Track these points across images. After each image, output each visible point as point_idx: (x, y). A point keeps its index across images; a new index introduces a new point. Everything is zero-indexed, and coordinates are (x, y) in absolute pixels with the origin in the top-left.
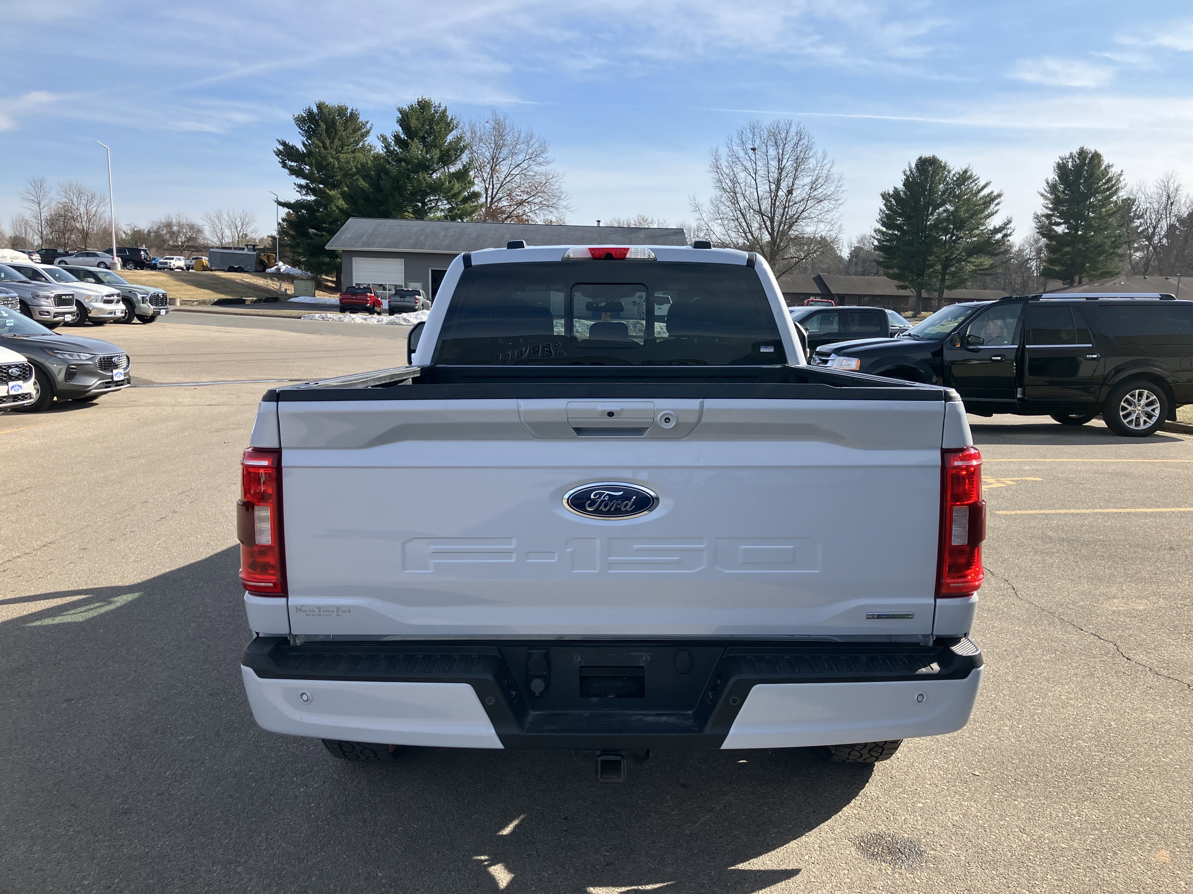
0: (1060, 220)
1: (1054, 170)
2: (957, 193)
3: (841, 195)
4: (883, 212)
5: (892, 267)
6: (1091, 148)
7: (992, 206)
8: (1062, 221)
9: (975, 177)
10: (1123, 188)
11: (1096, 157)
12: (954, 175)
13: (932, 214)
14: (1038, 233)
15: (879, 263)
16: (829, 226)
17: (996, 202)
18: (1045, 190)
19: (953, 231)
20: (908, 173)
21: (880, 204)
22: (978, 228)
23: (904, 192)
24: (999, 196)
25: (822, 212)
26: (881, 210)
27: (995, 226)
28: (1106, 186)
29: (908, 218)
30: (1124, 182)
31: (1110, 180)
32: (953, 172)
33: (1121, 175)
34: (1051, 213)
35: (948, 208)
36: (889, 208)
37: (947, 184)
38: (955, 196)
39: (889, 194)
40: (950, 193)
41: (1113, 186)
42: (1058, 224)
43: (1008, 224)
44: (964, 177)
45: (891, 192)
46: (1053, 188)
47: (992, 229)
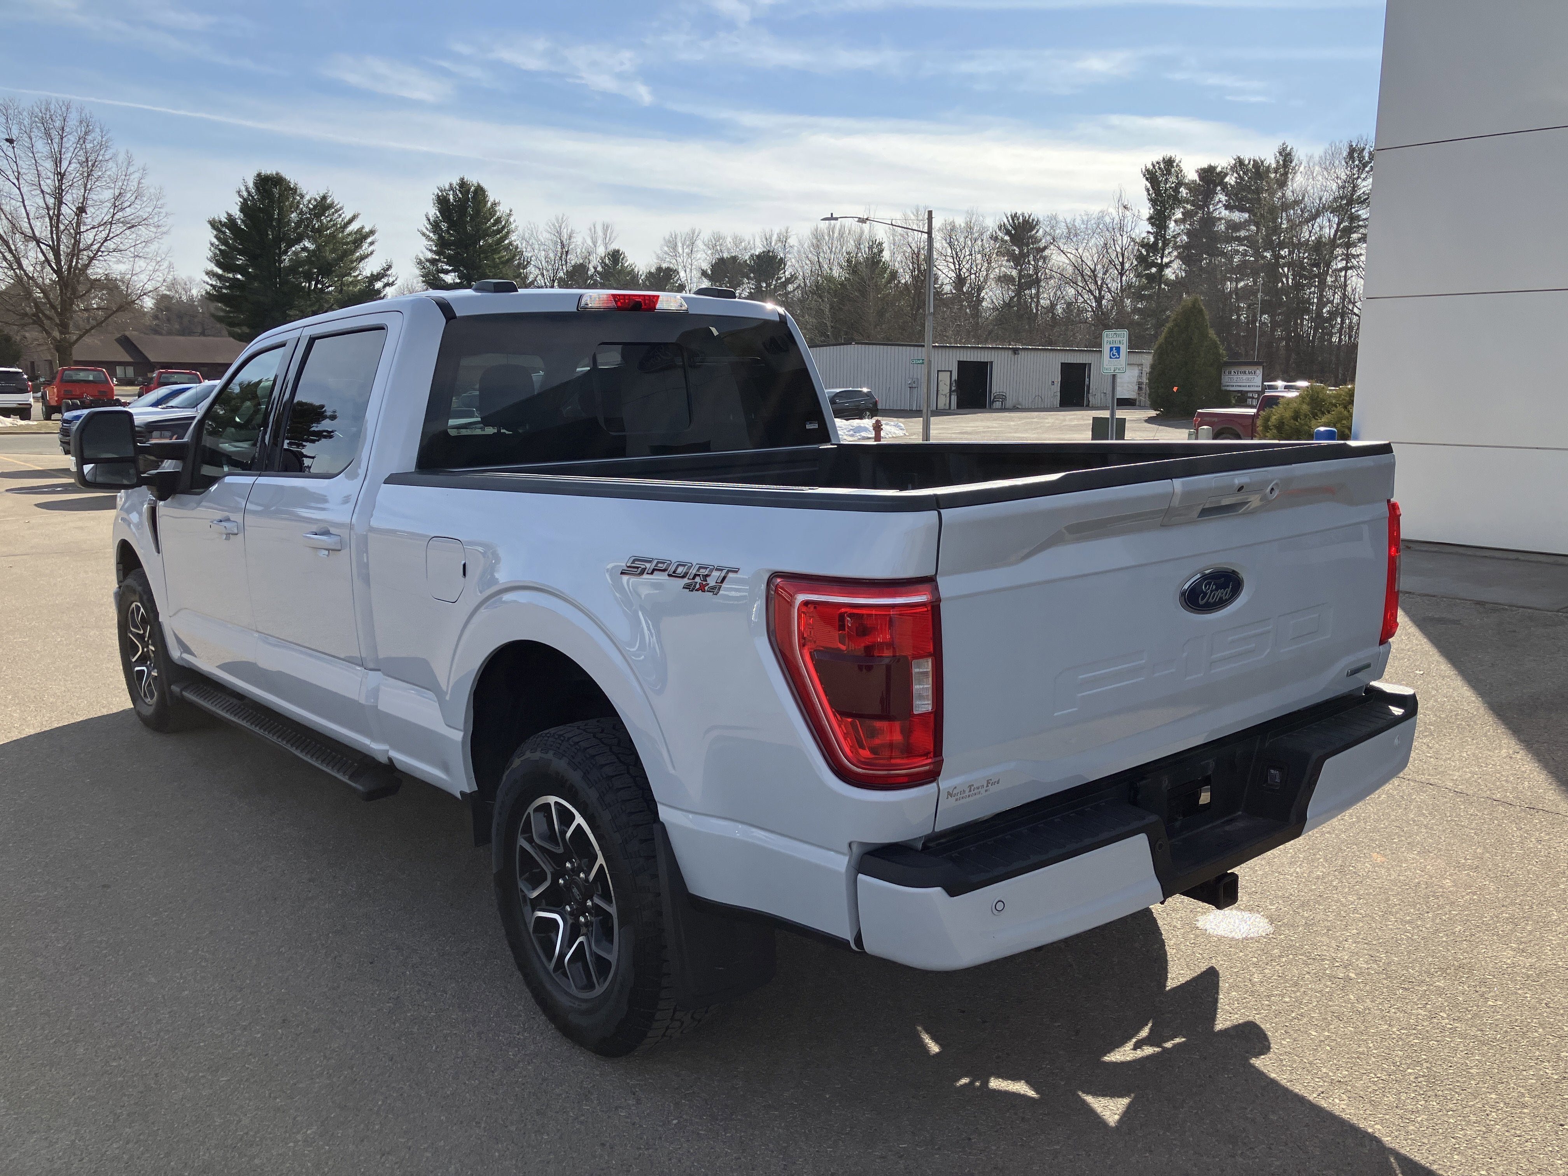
0: (447, 267)
1: (434, 204)
2: (317, 226)
3: (165, 219)
4: (217, 247)
5: (239, 325)
6: (473, 179)
7: (365, 246)
8: (450, 268)
9: (338, 206)
10: (513, 232)
11: (480, 191)
12: (309, 202)
13: (286, 252)
14: (423, 282)
15: (220, 319)
16: (154, 264)
17: (369, 240)
18: (426, 228)
19: (318, 277)
20: (245, 194)
21: (210, 235)
22: (350, 274)
23: (243, 221)
24: (372, 232)
25: (138, 242)
26: (212, 244)
27: (372, 272)
28: (495, 228)
29: (253, 258)
30: (514, 224)
31: (498, 221)
32: (307, 198)
33: (510, 215)
34: (437, 257)
35: (307, 245)
36: (224, 242)
37: (302, 213)
38: (314, 230)
39: (220, 222)
40: (307, 227)
41: (504, 227)
42: (447, 272)
43: (388, 269)
44: (323, 206)
45: (224, 220)
46: (435, 226)
47: (369, 275)
